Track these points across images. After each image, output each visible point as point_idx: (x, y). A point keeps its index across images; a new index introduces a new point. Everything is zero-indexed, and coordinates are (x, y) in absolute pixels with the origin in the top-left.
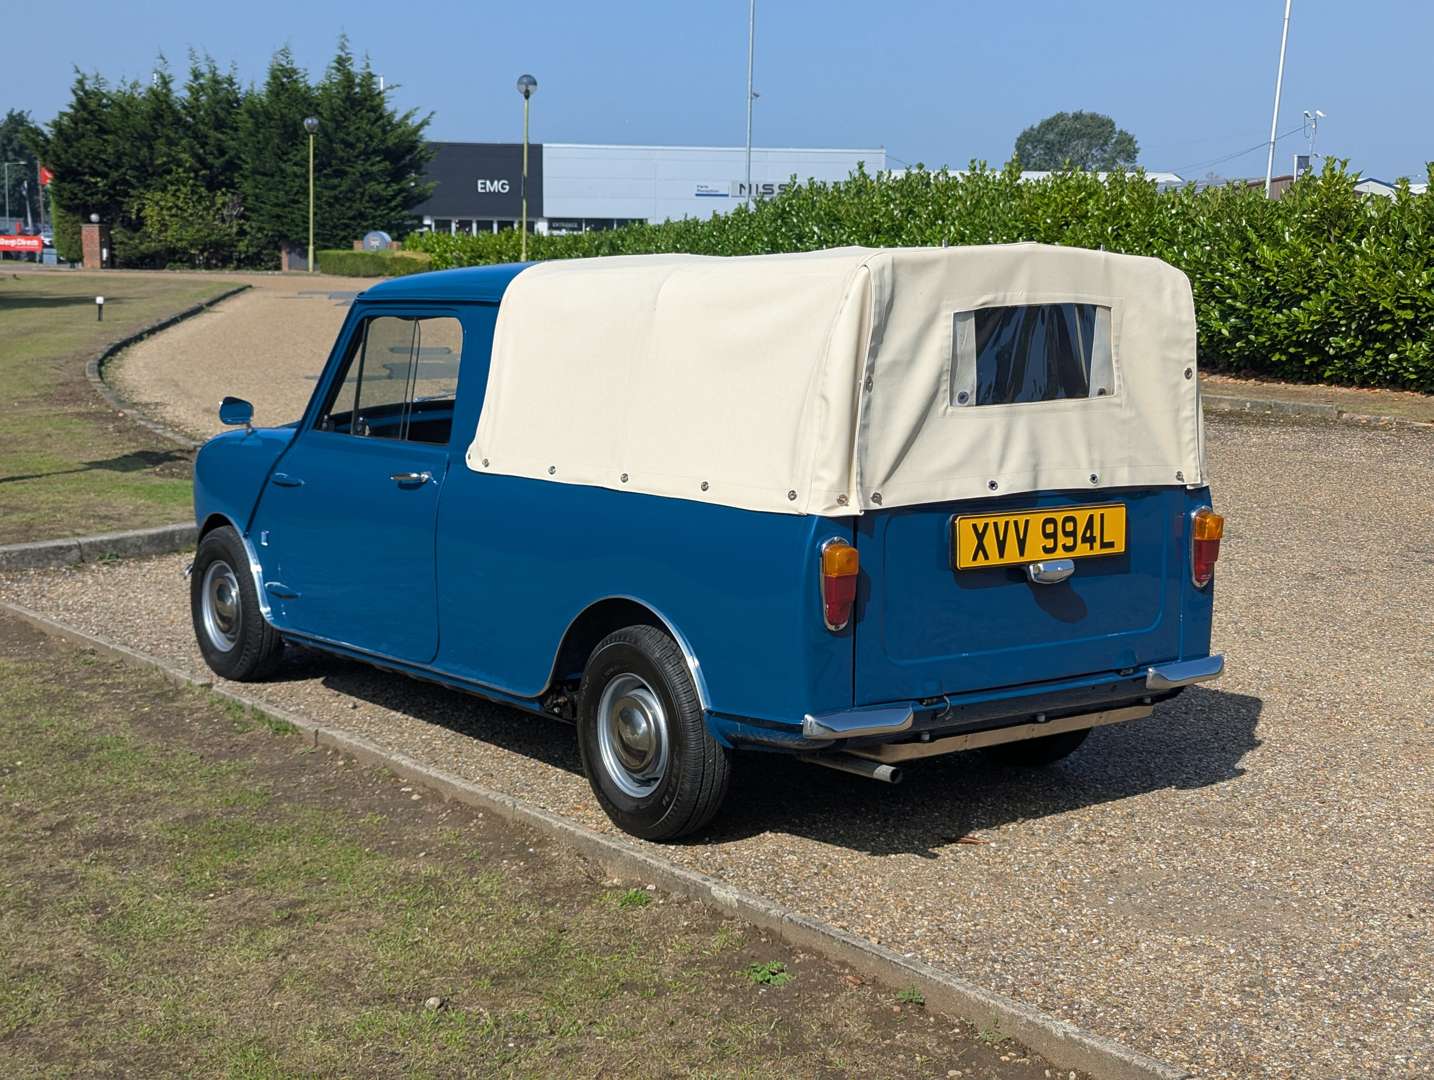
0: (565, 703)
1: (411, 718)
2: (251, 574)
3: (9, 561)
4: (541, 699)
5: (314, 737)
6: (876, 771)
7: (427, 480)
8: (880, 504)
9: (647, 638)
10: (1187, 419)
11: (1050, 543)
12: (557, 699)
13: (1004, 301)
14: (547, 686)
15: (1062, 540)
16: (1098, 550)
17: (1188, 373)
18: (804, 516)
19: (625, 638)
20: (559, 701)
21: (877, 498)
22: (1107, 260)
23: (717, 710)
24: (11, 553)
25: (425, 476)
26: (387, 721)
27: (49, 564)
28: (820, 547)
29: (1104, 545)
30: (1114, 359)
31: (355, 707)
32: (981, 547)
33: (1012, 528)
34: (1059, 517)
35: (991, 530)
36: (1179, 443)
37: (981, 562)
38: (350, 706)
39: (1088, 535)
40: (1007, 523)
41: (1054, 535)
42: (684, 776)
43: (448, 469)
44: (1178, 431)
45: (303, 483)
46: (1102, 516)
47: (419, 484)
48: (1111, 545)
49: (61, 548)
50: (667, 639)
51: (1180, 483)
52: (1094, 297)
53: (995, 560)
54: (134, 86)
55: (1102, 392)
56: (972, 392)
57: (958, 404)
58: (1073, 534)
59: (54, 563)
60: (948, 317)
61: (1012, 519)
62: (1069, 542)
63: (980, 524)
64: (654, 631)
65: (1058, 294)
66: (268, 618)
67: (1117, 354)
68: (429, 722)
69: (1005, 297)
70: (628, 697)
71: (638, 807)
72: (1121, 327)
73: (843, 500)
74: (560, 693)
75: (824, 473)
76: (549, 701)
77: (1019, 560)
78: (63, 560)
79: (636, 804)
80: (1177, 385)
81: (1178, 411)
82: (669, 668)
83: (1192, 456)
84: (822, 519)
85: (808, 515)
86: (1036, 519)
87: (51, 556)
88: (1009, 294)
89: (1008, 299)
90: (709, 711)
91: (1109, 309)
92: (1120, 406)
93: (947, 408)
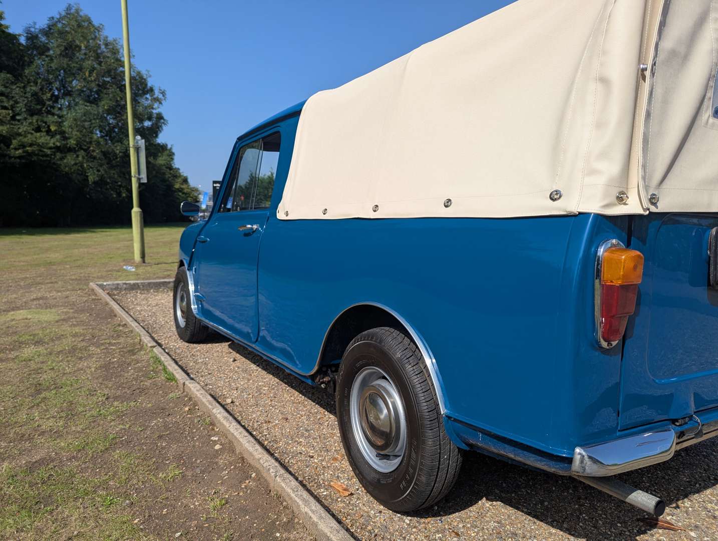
0: (329, 382)
1: (260, 370)
2: (189, 290)
3: (143, 286)
4: (313, 377)
5: (182, 386)
6: (630, 497)
7: (256, 229)
8: (657, 207)
9: (390, 339)
12: (323, 378)
14: (316, 368)
18: (575, 216)
19: (372, 338)
20: (325, 380)
21: (653, 200)
23: (455, 415)
24: (144, 283)
25: (255, 227)
26: (245, 371)
27: (160, 288)
28: (596, 252)
31: (235, 360)
38: (232, 360)
42: (420, 470)
43: (268, 221)
45: (208, 240)
47: (252, 232)
49: (165, 282)
50: (407, 341)
54: (265, 175)
59: (163, 288)
64: (396, 333)
66: (195, 312)
68: (268, 373)
70: (372, 386)
71: (379, 480)
73: (621, 199)
74: (325, 374)
75: (602, 166)
76: (318, 379)
78: (167, 287)
79: (377, 476)
82: (409, 368)
84: (599, 217)
85: (580, 213)
87: (161, 285)
90: (449, 417)
93: (709, 117)
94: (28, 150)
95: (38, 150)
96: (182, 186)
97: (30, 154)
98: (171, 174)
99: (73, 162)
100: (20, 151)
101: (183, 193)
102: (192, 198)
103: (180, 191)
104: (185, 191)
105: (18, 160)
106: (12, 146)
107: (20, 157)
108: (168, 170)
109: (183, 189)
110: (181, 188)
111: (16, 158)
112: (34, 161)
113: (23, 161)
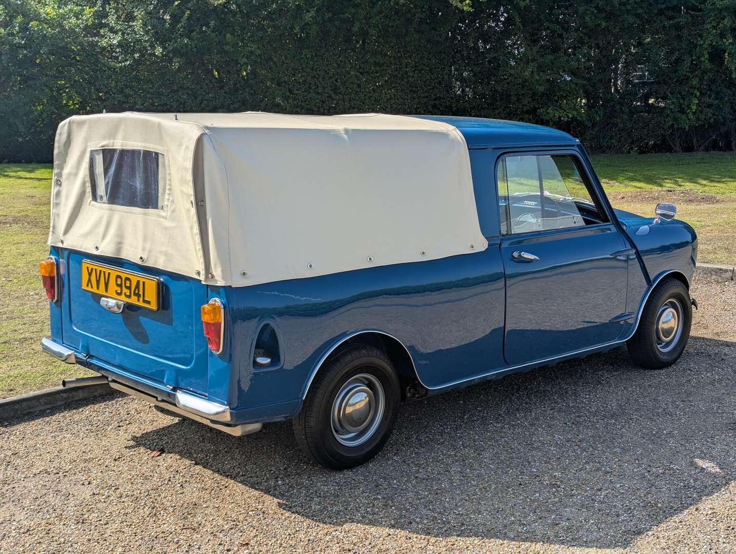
8: (62, 245)
10: (196, 234)
11: (119, 290)
13: (113, 146)
15: (124, 290)
16: (141, 303)
17: (192, 203)
21: (62, 242)
29: (144, 300)
30: (168, 187)
32: (90, 280)
33: (102, 275)
34: (124, 276)
35: (94, 272)
37: (89, 287)
39: (137, 292)
41: (121, 286)
44: (194, 242)
46: (144, 283)
48: (149, 302)
51: (199, 278)
52: (156, 147)
53: (95, 289)
55: (163, 208)
56: (104, 195)
57: (99, 201)
58: (130, 288)
60: (88, 152)
61: (103, 270)
62: (128, 292)
67: (170, 185)
72: (170, 167)
77: (105, 293)
80: (189, 210)
81: (192, 228)
83: (201, 261)
88: (115, 142)
89: (115, 144)
91: (164, 156)
92: (165, 218)
93: (90, 201)
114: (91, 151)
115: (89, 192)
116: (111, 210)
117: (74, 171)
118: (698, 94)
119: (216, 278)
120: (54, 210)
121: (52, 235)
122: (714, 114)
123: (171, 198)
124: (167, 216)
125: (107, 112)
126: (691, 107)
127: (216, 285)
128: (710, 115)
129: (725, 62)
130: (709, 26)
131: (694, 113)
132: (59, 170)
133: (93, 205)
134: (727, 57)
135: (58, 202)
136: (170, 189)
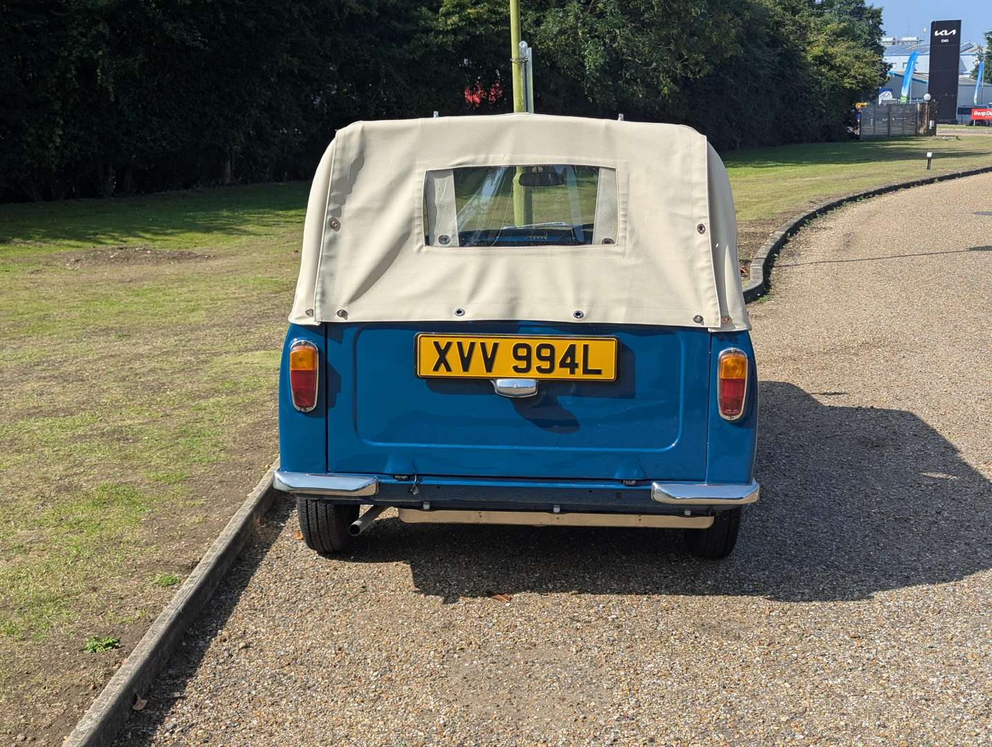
8: (346, 319)
10: (702, 269)
11: (523, 364)
13: (485, 162)
15: (536, 362)
16: (579, 374)
17: (701, 228)
21: (342, 314)
22: (608, 128)
29: (586, 371)
30: (620, 213)
32: (442, 360)
33: (478, 349)
34: (534, 344)
35: (455, 348)
36: (696, 290)
37: (442, 372)
39: (568, 361)
40: (472, 345)
41: (528, 358)
44: (694, 280)
46: (586, 347)
48: (596, 372)
51: (699, 325)
52: (594, 159)
53: (457, 371)
55: (607, 242)
56: (454, 236)
57: (440, 244)
58: (551, 359)
60: (420, 174)
61: (478, 342)
62: (546, 365)
63: (443, 343)
65: (548, 157)
67: (625, 209)
69: (487, 159)
72: (628, 186)
73: (310, 313)
77: (484, 374)
80: (689, 238)
81: (692, 262)
83: (711, 302)
86: (507, 344)
88: (491, 156)
89: (490, 160)
91: (614, 170)
92: (623, 254)
93: (422, 247)
94: (469, 14)
95: (489, 11)
96: (831, 50)
97: (471, 22)
98: (795, 23)
99: (556, 29)
100: (455, 18)
101: (832, 68)
102: (855, 77)
103: (826, 63)
104: (838, 61)
105: (451, 38)
106: (442, 10)
107: (454, 32)
108: (788, 15)
109: (831, 56)
110: (826, 54)
111: (446, 33)
112: (481, 35)
113: (461, 38)
114: (428, 173)
115: (419, 233)
116: (482, 254)
117: (377, 205)
118: (62, 122)
119: (733, 322)
120: (323, 268)
121: (320, 306)
122: (80, 150)
123: (629, 227)
124: (625, 251)
125: (440, 115)
126: (53, 139)
127: (734, 330)
128: (76, 150)
129: (99, 81)
130: (75, 33)
131: (57, 148)
132: (337, 206)
133: (427, 252)
134: (99, 74)
135: (330, 253)
136: (625, 215)
